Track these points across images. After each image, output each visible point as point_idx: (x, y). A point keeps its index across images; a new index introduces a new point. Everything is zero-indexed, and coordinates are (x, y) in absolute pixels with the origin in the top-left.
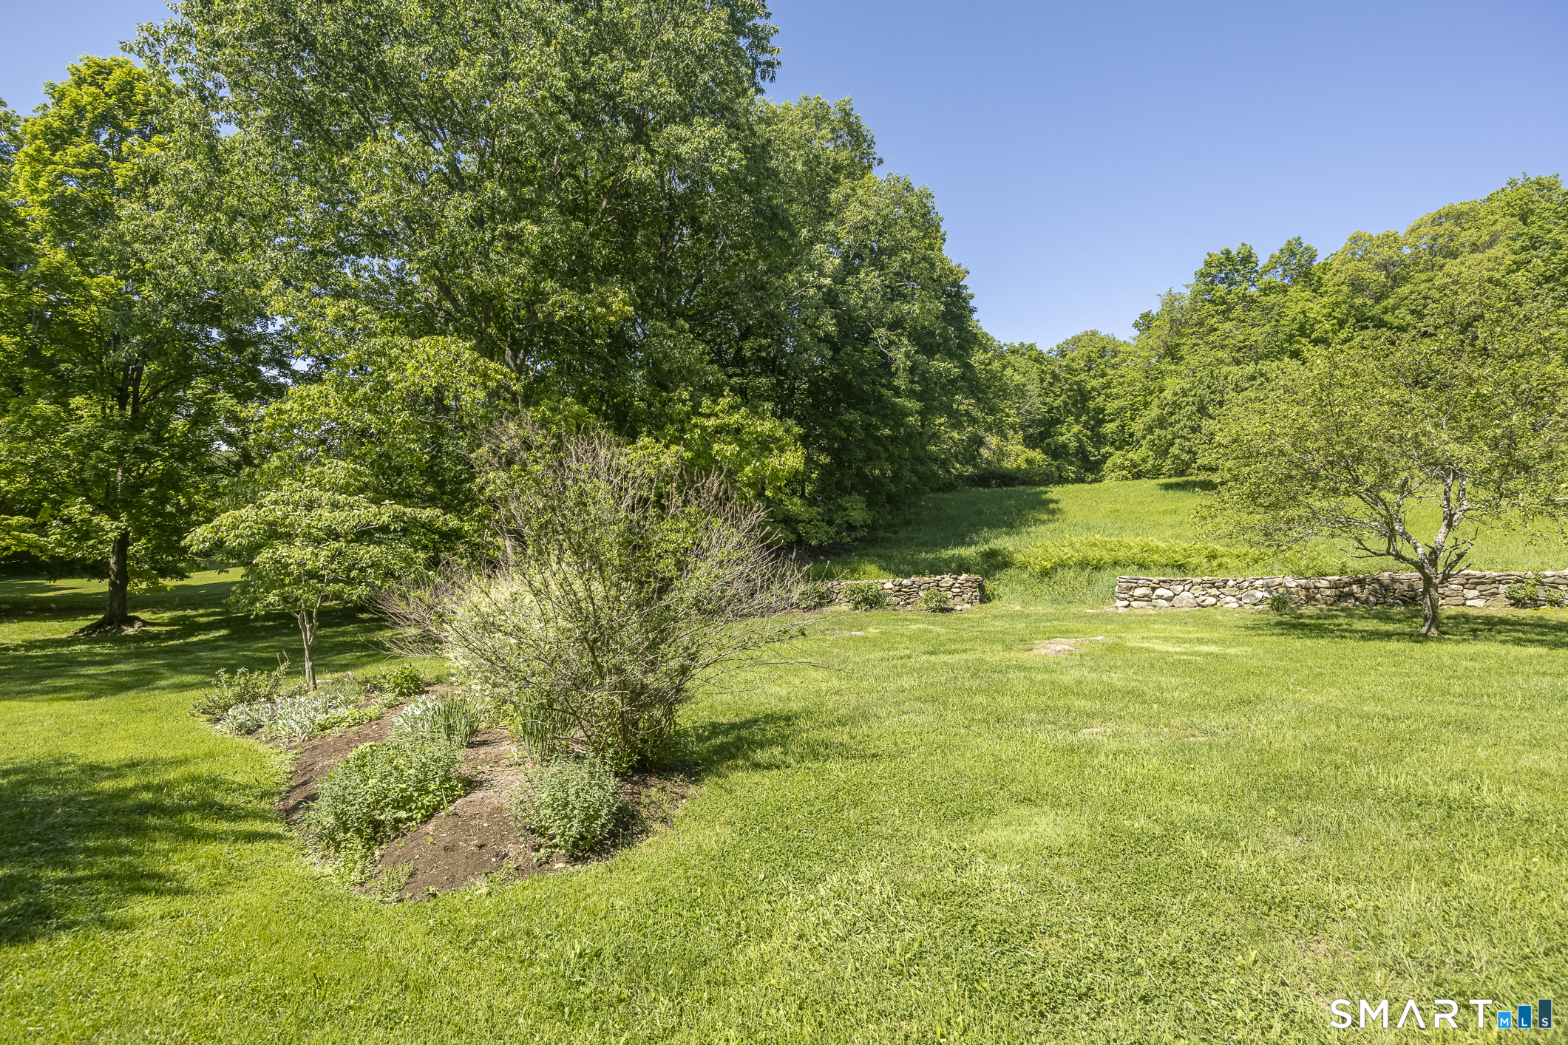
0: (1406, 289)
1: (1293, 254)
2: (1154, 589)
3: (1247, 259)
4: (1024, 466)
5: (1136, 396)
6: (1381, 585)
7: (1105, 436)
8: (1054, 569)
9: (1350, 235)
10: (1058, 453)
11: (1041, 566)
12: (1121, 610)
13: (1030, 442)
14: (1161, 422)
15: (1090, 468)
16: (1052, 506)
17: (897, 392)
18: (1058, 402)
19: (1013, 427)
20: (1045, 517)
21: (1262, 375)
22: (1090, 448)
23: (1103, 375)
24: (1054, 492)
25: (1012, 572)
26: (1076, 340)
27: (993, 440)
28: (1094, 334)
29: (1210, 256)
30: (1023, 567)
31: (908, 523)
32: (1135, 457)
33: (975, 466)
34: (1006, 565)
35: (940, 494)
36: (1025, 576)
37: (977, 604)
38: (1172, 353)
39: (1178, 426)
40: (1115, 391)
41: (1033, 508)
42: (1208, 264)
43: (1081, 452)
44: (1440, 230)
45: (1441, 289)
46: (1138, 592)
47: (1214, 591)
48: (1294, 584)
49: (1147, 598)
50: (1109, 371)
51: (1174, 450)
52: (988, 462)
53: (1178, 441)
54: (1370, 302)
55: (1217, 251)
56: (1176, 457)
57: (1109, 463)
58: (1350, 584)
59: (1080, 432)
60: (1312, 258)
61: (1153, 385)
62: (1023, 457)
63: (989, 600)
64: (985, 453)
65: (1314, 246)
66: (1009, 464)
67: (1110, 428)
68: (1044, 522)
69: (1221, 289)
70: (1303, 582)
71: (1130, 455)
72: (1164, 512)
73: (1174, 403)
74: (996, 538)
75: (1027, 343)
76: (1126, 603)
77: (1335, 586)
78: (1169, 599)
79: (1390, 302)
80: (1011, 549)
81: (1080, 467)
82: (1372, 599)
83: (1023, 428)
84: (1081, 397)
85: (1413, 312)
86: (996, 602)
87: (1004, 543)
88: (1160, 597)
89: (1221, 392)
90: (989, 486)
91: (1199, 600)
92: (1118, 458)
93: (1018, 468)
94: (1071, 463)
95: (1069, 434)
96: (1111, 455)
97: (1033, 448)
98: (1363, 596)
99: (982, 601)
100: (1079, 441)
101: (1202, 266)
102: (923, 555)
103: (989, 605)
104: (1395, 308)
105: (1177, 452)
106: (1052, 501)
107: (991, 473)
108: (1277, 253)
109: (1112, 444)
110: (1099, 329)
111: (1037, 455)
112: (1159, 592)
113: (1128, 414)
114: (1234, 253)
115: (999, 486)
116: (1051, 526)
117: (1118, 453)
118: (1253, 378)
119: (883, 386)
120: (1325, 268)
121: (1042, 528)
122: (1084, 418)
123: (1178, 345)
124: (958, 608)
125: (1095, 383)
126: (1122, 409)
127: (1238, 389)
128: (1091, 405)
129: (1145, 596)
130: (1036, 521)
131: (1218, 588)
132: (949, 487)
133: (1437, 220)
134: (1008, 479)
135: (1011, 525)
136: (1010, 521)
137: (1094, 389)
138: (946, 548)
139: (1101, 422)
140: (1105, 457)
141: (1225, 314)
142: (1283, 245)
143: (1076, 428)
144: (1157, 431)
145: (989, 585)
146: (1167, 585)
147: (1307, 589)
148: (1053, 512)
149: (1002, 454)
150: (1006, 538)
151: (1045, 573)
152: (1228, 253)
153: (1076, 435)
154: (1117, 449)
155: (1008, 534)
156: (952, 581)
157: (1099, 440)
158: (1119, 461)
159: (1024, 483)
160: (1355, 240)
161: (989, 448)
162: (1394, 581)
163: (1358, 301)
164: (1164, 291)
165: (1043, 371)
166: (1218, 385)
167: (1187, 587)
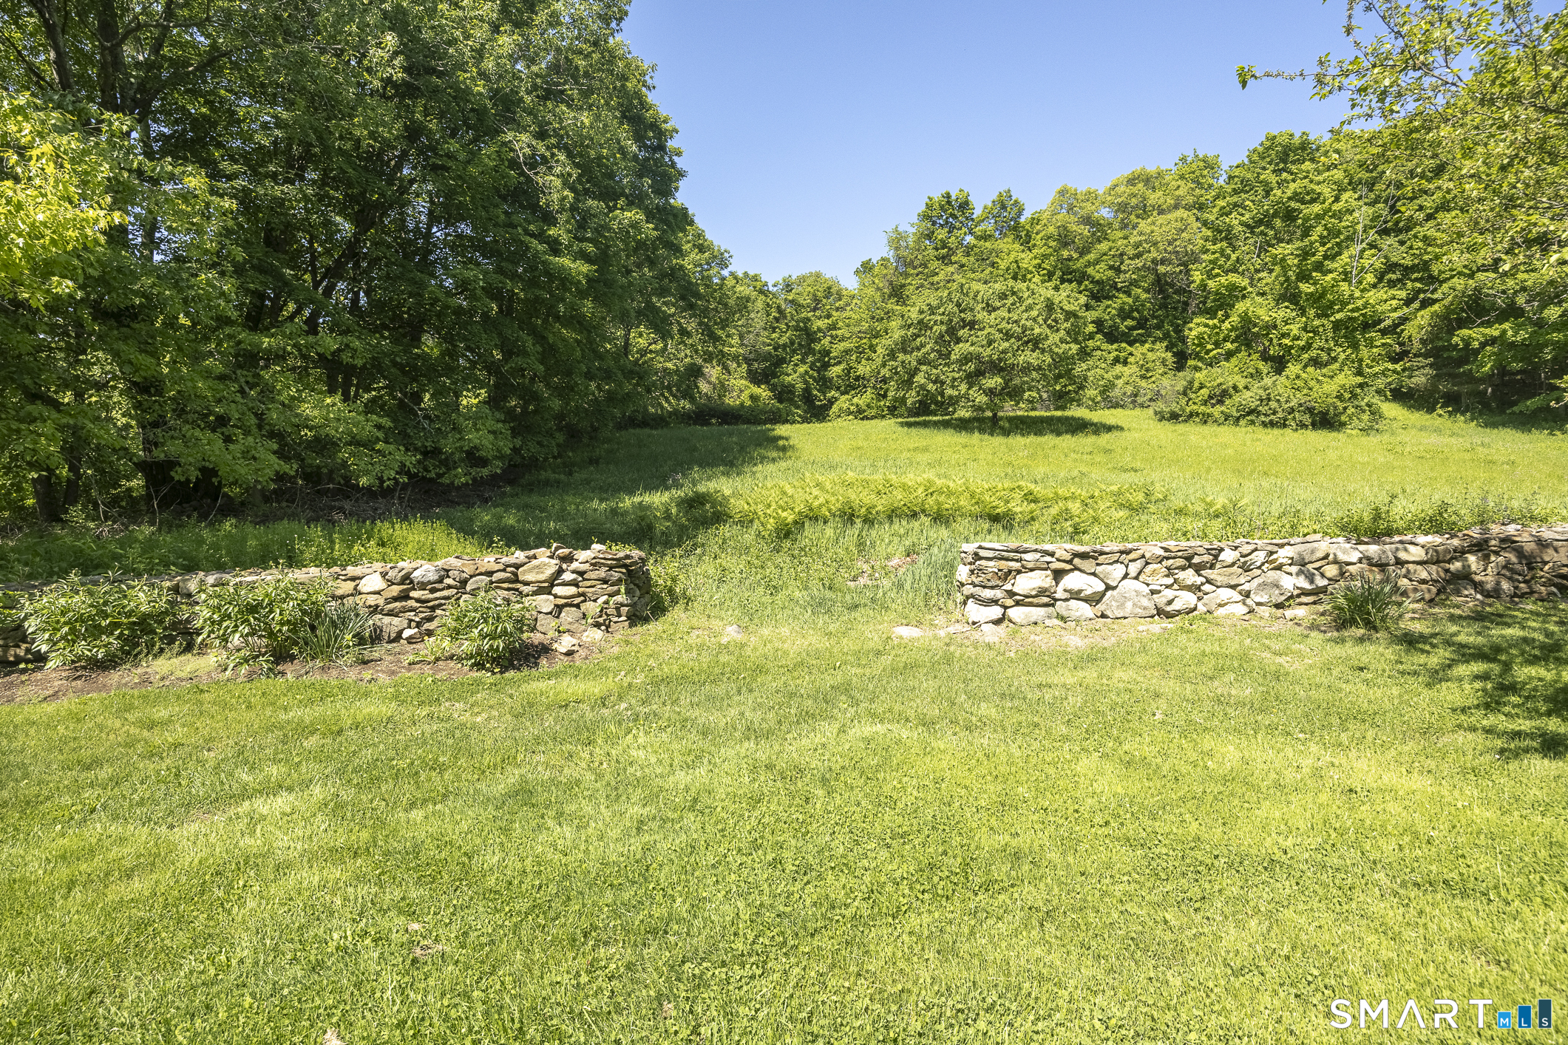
0: (1104, 246)
1: (1004, 207)
2: (1058, 575)
3: (964, 205)
4: (748, 403)
5: (861, 338)
6: (1520, 552)
7: (831, 380)
8: (799, 524)
9: (1058, 189)
10: (784, 394)
11: (777, 518)
12: (992, 634)
13: (755, 378)
14: (904, 346)
15: (817, 413)
16: (781, 443)
17: (555, 248)
18: (784, 340)
19: (735, 358)
20: (774, 454)
21: (1014, 293)
22: (815, 392)
23: (829, 316)
24: (782, 430)
25: (725, 530)
26: (802, 280)
27: (713, 372)
28: (818, 275)
29: (930, 199)
30: (746, 522)
31: (594, 461)
32: (861, 402)
33: (692, 400)
34: (719, 517)
35: (647, 431)
36: (749, 537)
37: (621, 628)
38: (897, 293)
39: (923, 350)
40: (839, 333)
41: (760, 445)
42: (929, 207)
43: (808, 397)
44: (1134, 190)
45: (1137, 245)
46: (1025, 584)
47: (1189, 576)
48: (1354, 557)
49: (1045, 598)
50: (834, 313)
51: (920, 379)
52: (709, 398)
53: (924, 368)
54: (1075, 255)
55: (937, 196)
56: (922, 387)
57: (835, 408)
58: (1460, 553)
59: (806, 372)
60: (1020, 213)
61: (879, 326)
62: (747, 392)
63: (659, 610)
64: (704, 387)
65: (1022, 200)
66: (731, 400)
67: (836, 371)
68: (774, 460)
69: (941, 234)
70: (1373, 550)
71: (855, 400)
72: (915, 449)
73: (920, 322)
74: (709, 479)
75: (751, 273)
76: (996, 612)
77: (1436, 558)
78: (1094, 600)
79: (1091, 257)
80: (727, 492)
81: (805, 412)
82: (1505, 585)
83: (747, 360)
84: (807, 337)
85: (1111, 268)
86: (677, 613)
87: (721, 486)
88: (1075, 595)
89: (972, 310)
90: (707, 423)
91: (1161, 600)
92: (843, 402)
93: (742, 404)
94: (798, 407)
95: (796, 374)
96: (837, 399)
97: (758, 383)
98: (1489, 580)
99: (636, 618)
100: (806, 382)
101: (924, 208)
102: (595, 504)
103: (654, 627)
104: (1097, 262)
105: (923, 381)
106: (781, 438)
107: (711, 409)
108: (990, 205)
109: (838, 389)
110: (823, 271)
111: (763, 392)
112: (1073, 581)
113: (854, 357)
114: (954, 197)
115: (720, 424)
116: (783, 464)
117: (844, 398)
118: (1003, 296)
119: (533, 235)
120: (1035, 221)
121: (771, 468)
122: (810, 359)
123: (903, 286)
124: (566, 643)
125: (821, 324)
126: (847, 352)
127: (990, 309)
128: (817, 347)
129: (1042, 592)
130: (763, 459)
131: (1198, 569)
132: (660, 421)
133: (1131, 181)
134: (731, 417)
135: (731, 464)
136: (731, 461)
137: (819, 330)
138: (631, 493)
139: (826, 366)
140: (831, 402)
141: (945, 259)
142: (995, 197)
143: (802, 369)
144: (901, 356)
145: (661, 570)
146: (1088, 565)
147: (1382, 566)
148: (784, 449)
149: (723, 388)
150: (723, 479)
151: (786, 533)
152: (948, 196)
153: (802, 376)
154: (843, 394)
155: (727, 474)
156: (553, 566)
157: (825, 384)
158: (845, 406)
159: (748, 422)
160: (1062, 193)
161: (709, 382)
162: (1542, 544)
163: (1065, 254)
164: (890, 229)
165: (768, 305)
166: (967, 301)
167: (1134, 568)
